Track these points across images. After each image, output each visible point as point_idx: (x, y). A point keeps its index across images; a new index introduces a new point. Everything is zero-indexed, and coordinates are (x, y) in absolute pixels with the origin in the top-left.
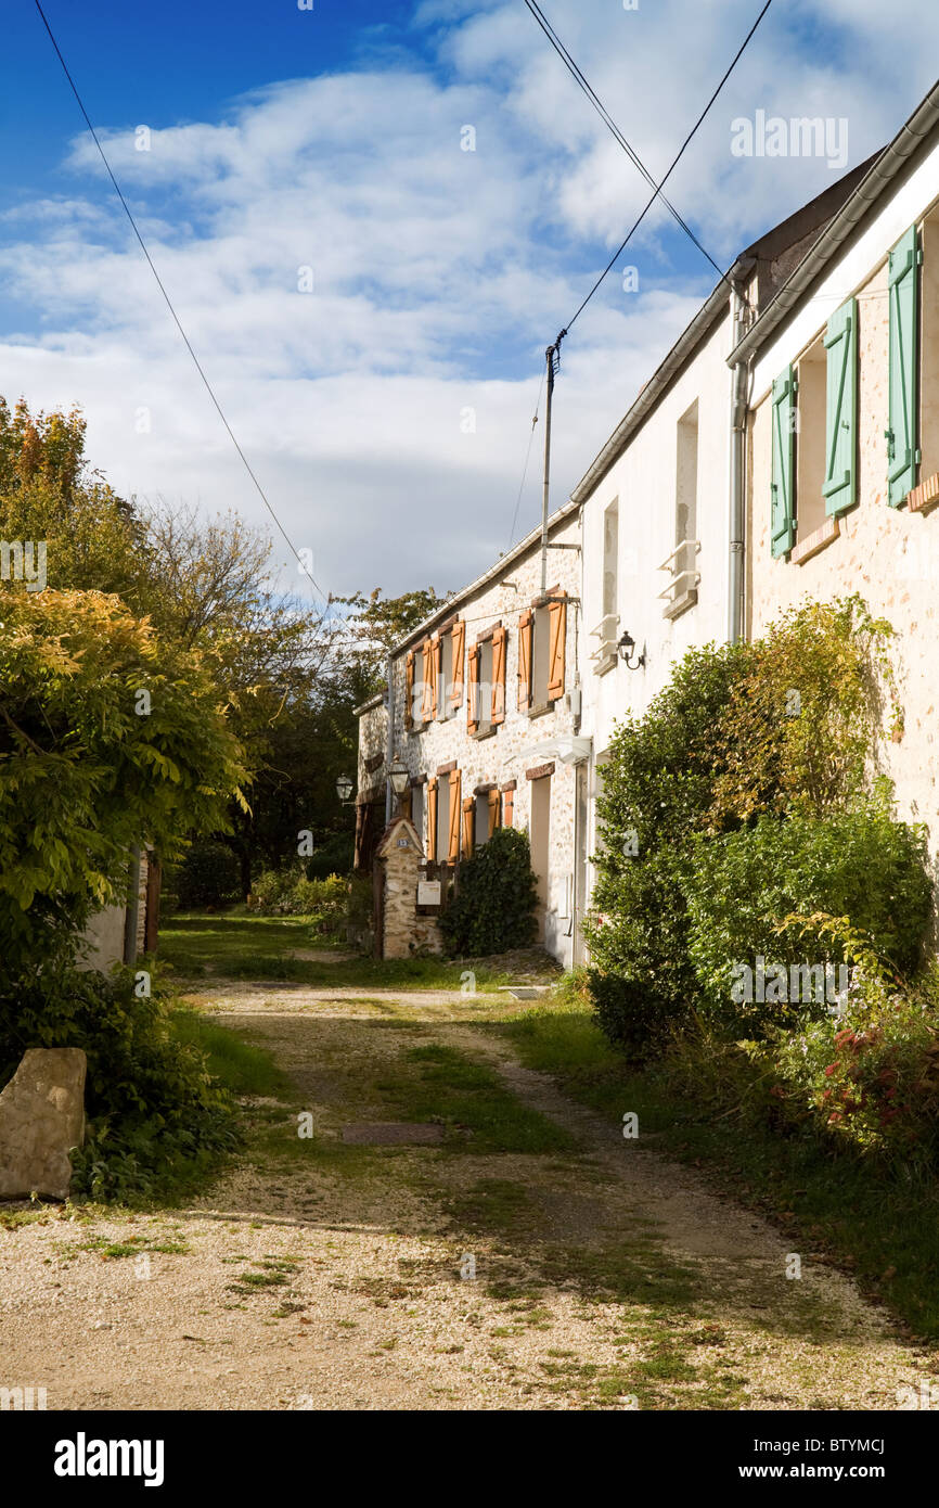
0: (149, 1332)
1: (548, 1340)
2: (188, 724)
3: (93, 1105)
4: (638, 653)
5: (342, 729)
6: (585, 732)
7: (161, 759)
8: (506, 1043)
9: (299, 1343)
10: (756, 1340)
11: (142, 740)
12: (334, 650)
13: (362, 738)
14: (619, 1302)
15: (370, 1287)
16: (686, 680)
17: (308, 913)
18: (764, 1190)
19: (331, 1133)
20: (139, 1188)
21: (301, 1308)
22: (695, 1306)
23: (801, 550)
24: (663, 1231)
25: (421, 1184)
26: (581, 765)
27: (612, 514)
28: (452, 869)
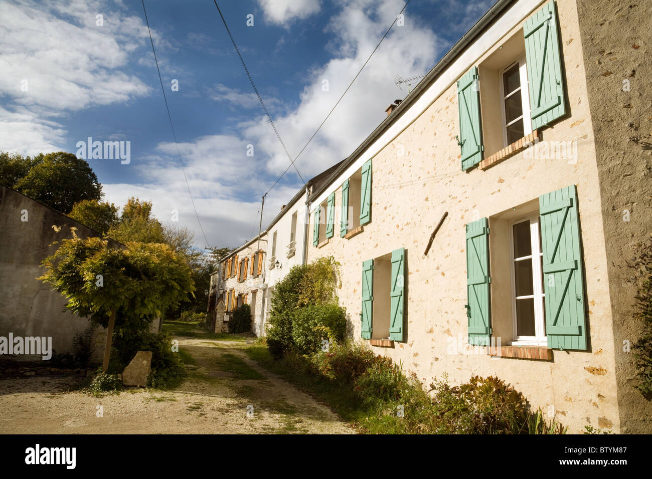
0: (169, 419)
1: (263, 422)
2: (183, 276)
3: (153, 365)
4: (280, 266)
5: (206, 278)
6: (266, 282)
7: (176, 284)
8: (245, 354)
9: (205, 422)
10: (310, 422)
11: (171, 279)
12: (205, 260)
13: (211, 281)
14: (278, 414)
15: (220, 410)
16: (293, 272)
17: (195, 321)
18: (308, 388)
19: (207, 374)
20: (163, 385)
21: (204, 414)
22: (296, 414)
23: (320, 245)
24: (286, 397)
25: (230, 386)
26: (264, 290)
27: (275, 234)
28: (232, 313)
